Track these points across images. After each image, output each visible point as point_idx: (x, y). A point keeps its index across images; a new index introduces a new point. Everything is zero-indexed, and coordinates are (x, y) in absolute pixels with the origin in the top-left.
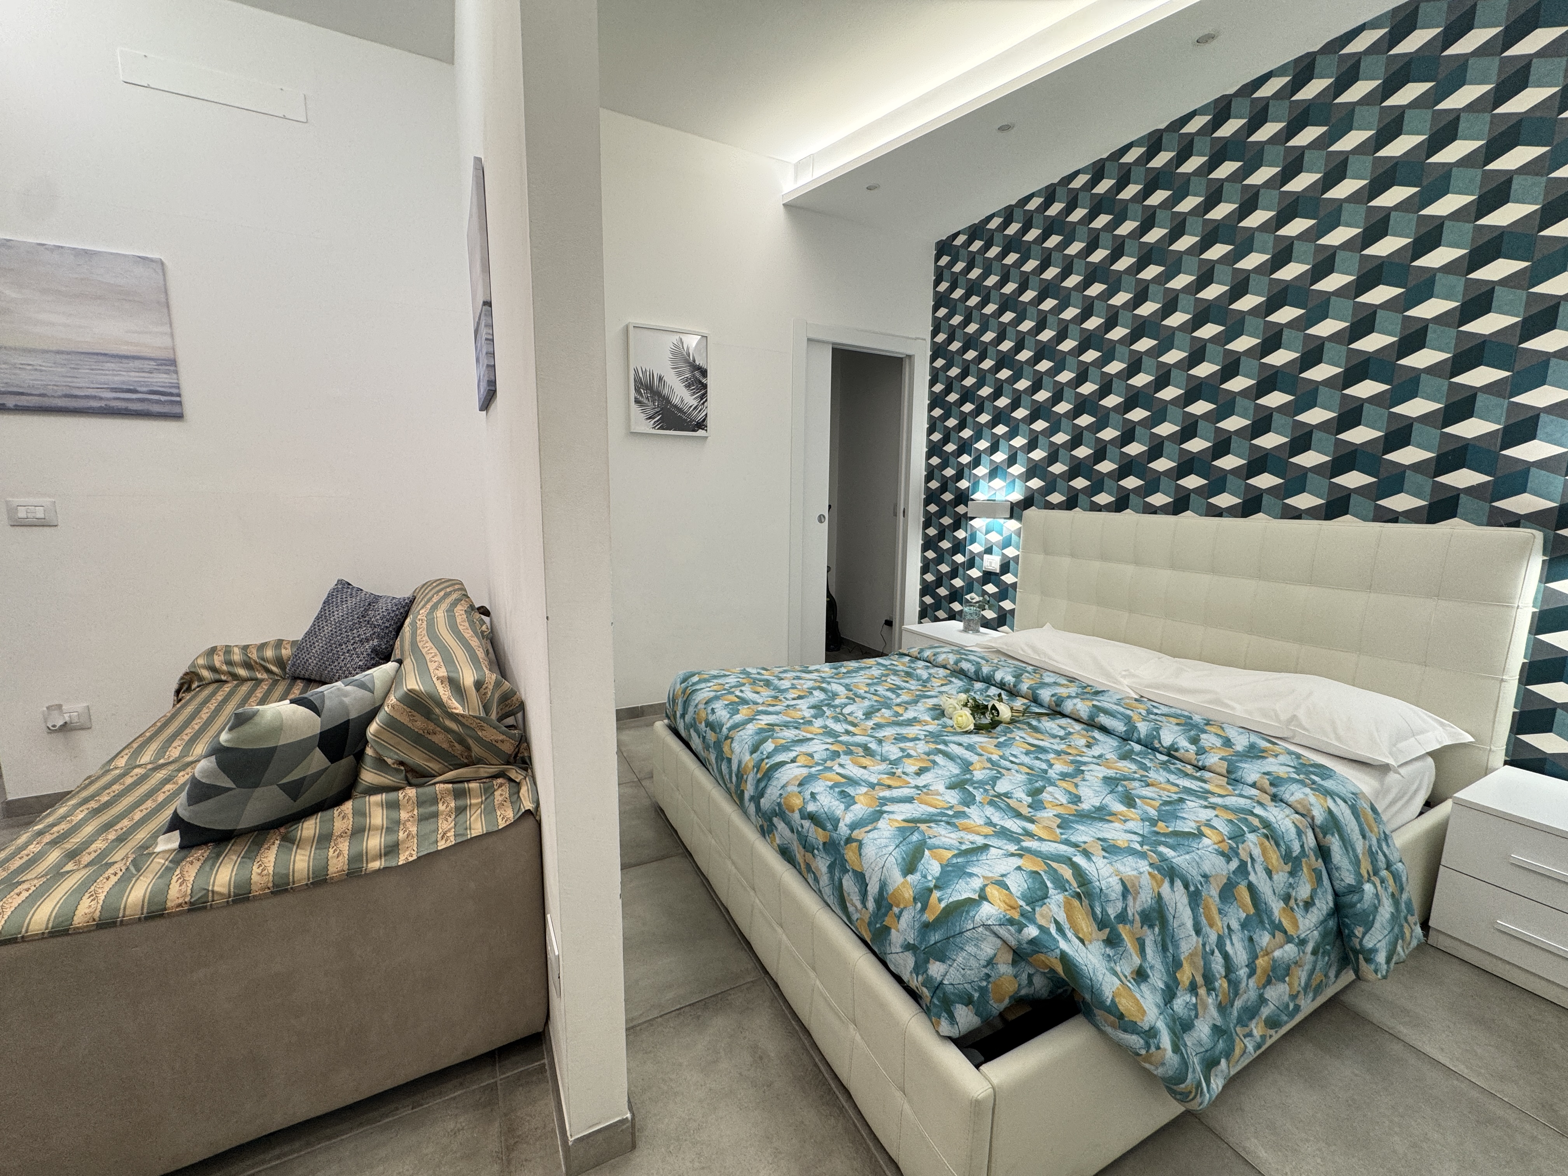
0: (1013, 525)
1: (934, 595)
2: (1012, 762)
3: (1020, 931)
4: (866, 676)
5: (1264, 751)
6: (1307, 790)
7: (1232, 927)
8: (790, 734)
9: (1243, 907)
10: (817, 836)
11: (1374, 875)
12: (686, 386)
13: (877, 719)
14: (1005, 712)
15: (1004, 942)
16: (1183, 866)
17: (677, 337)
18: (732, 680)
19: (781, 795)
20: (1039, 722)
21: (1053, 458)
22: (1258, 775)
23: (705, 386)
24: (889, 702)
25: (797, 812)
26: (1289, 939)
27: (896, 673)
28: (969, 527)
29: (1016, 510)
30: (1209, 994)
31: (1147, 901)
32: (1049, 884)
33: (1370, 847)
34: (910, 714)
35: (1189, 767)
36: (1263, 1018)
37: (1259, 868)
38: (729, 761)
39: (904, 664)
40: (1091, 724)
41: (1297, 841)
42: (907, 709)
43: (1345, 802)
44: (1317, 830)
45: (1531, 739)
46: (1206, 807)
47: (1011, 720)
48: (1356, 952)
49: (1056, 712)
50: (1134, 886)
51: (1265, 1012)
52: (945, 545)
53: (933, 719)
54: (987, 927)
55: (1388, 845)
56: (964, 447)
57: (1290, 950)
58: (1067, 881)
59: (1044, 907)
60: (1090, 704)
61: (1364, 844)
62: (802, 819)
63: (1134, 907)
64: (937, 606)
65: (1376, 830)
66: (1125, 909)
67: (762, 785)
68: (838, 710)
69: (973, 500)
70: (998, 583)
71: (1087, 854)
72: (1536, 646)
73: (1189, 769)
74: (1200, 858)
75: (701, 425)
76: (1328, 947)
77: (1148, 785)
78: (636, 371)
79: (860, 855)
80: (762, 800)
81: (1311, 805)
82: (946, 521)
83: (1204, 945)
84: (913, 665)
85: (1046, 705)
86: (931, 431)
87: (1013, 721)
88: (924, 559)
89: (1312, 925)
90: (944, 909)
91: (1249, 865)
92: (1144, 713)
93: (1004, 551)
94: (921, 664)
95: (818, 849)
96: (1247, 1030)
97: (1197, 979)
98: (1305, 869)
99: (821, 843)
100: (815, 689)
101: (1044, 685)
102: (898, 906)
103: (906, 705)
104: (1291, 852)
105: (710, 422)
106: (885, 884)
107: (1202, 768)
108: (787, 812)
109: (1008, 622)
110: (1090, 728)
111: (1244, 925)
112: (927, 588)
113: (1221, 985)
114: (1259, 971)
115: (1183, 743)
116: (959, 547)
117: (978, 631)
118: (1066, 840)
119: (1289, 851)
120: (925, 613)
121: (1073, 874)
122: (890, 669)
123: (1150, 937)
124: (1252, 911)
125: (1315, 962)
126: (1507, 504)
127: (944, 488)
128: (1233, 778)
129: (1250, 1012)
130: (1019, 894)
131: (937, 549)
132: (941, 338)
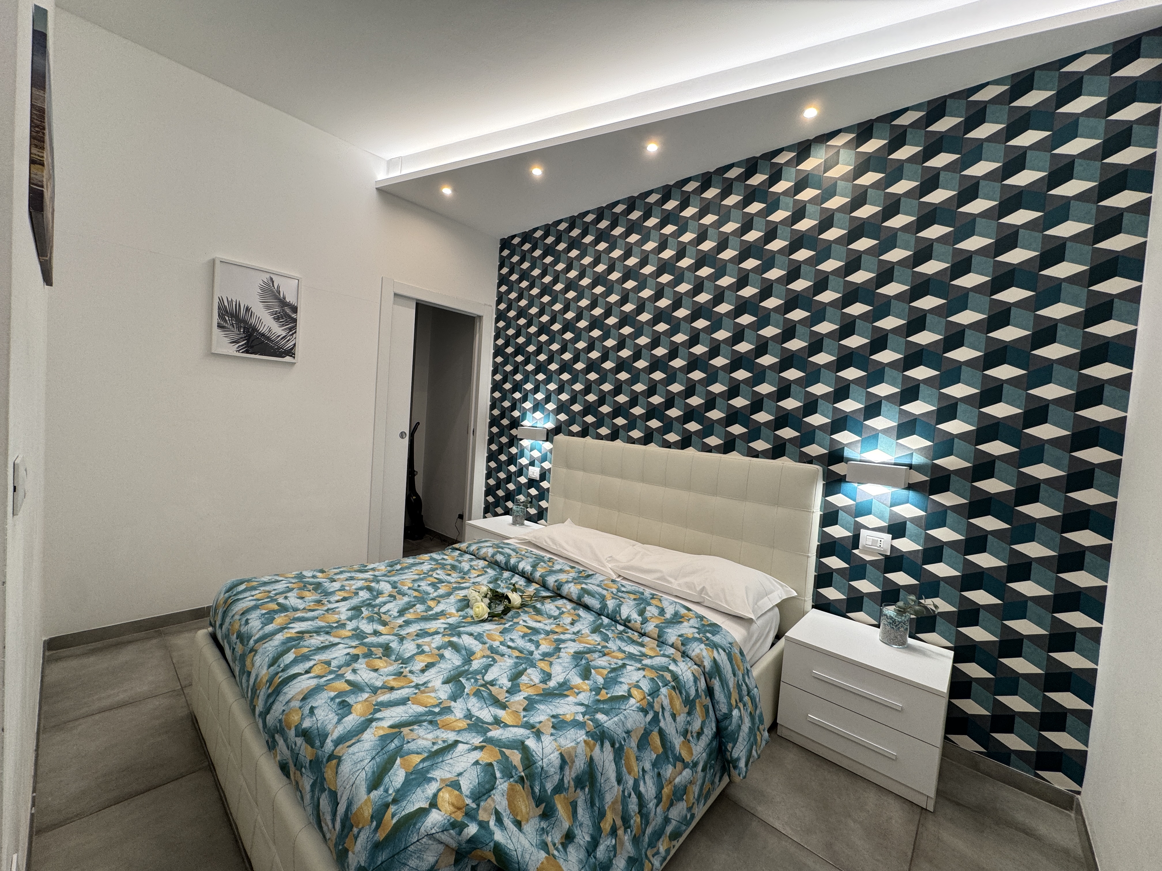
0: (548, 446)
1: (495, 496)
2: (509, 647)
3: (460, 833)
4: (416, 572)
5: (682, 617)
6: (703, 646)
7: (646, 769)
8: (316, 641)
9: (654, 749)
10: (306, 753)
11: (740, 701)
12: (274, 318)
13: (408, 616)
14: (515, 598)
15: (447, 846)
16: (612, 728)
17: (268, 277)
18: (280, 587)
19: (284, 711)
20: (543, 604)
21: (573, 400)
22: (675, 638)
23: (295, 321)
24: (425, 596)
25: (293, 729)
26: (686, 766)
27: (443, 567)
28: (519, 445)
29: (550, 435)
30: (625, 831)
31: (580, 767)
32: (498, 775)
33: (738, 681)
34: (438, 609)
35: (636, 634)
36: (668, 834)
37: (667, 714)
38: (249, 673)
39: (453, 558)
40: (579, 604)
41: (693, 687)
42: (439, 602)
43: (724, 651)
44: (707, 675)
45: (824, 591)
46: (639, 669)
47: (522, 605)
48: (729, 762)
49: (557, 594)
50: (570, 755)
51: (669, 829)
52: (503, 458)
53: (458, 611)
54: (430, 836)
55: (749, 677)
56: (517, 387)
57: (687, 773)
58: (515, 767)
59: (489, 800)
60: (579, 587)
61: (734, 680)
62: (296, 736)
63: (570, 775)
64: (496, 504)
65: (742, 668)
66: (562, 780)
67: (271, 700)
68: (376, 610)
69: (522, 426)
70: (539, 488)
71: (538, 734)
72: (823, 535)
73: (635, 636)
74: (626, 717)
75: (290, 352)
76: (713, 762)
77: (604, 655)
78: (221, 300)
79: (337, 773)
80: (268, 717)
81: (703, 657)
82: (504, 440)
83: (623, 791)
84: (460, 559)
85: (551, 589)
86: (495, 372)
87: (523, 605)
88: (488, 468)
89: (702, 749)
90: (395, 824)
91: (660, 714)
92: (615, 591)
93: (542, 464)
94: (467, 557)
95: (305, 767)
96: (655, 850)
97: (617, 823)
98: (698, 708)
99: (308, 761)
100: (361, 589)
101: (552, 572)
102: (357, 827)
103: (437, 600)
104: (689, 697)
105: (298, 351)
106: (351, 803)
107: (643, 635)
108: (286, 729)
109: (544, 517)
110: (578, 607)
111: (654, 765)
112: (489, 491)
113: (635, 821)
114: (664, 799)
115: (635, 616)
116: (512, 459)
117: (523, 524)
118: (527, 722)
119: (688, 695)
120: (489, 510)
121: (521, 758)
122: (440, 564)
123: (581, 798)
124: (661, 750)
125: (705, 777)
126: (807, 450)
127: (502, 416)
128: (661, 641)
129: (658, 835)
130: (468, 793)
131: (497, 461)
132: (502, 306)
